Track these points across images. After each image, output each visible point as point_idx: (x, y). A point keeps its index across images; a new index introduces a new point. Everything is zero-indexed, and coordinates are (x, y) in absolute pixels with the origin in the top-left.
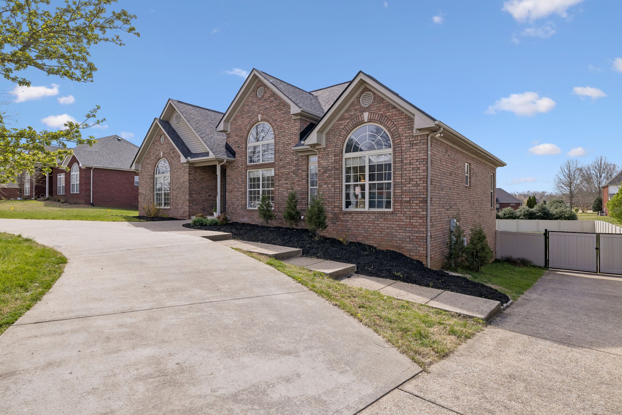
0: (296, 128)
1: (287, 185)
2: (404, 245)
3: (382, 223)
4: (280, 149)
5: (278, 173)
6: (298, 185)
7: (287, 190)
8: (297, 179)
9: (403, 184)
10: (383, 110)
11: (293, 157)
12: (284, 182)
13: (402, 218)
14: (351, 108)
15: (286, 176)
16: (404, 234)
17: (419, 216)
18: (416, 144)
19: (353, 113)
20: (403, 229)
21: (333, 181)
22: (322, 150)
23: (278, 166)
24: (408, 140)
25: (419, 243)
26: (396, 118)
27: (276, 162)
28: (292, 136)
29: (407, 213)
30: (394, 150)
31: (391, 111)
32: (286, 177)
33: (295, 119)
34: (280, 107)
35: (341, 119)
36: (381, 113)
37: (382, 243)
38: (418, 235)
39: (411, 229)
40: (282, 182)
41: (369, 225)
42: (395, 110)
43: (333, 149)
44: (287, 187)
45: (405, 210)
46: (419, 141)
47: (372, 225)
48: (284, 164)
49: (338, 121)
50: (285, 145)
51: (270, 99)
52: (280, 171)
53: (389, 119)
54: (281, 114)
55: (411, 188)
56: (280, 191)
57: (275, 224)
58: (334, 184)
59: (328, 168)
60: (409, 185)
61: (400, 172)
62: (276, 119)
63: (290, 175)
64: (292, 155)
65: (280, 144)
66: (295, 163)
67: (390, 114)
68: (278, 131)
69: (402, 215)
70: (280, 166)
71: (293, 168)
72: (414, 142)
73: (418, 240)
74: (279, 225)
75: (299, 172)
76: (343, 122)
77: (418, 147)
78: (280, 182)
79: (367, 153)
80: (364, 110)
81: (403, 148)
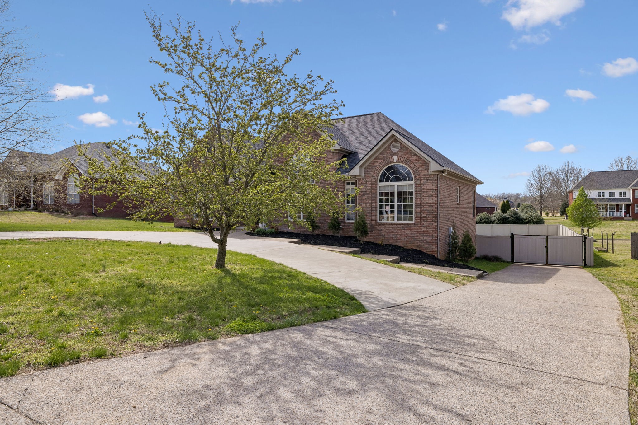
2: (423, 245)
3: (408, 231)
9: (422, 205)
10: (408, 155)
13: (421, 227)
14: (384, 152)
16: (423, 238)
17: (432, 226)
18: (430, 180)
19: (385, 155)
20: (422, 234)
21: (370, 202)
24: (425, 177)
26: (416, 161)
29: (424, 224)
30: (415, 183)
35: (376, 159)
36: (407, 157)
38: (432, 238)
39: (427, 235)
41: (398, 232)
42: (416, 156)
43: (371, 179)
45: (423, 222)
46: (432, 178)
47: (400, 232)
49: (374, 159)
53: (412, 162)
55: (427, 208)
58: (371, 204)
60: (426, 206)
61: (419, 198)
67: (413, 158)
69: (421, 225)
72: (429, 178)
73: (432, 242)
77: (431, 182)
79: (396, 184)
80: (393, 154)
81: (422, 182)
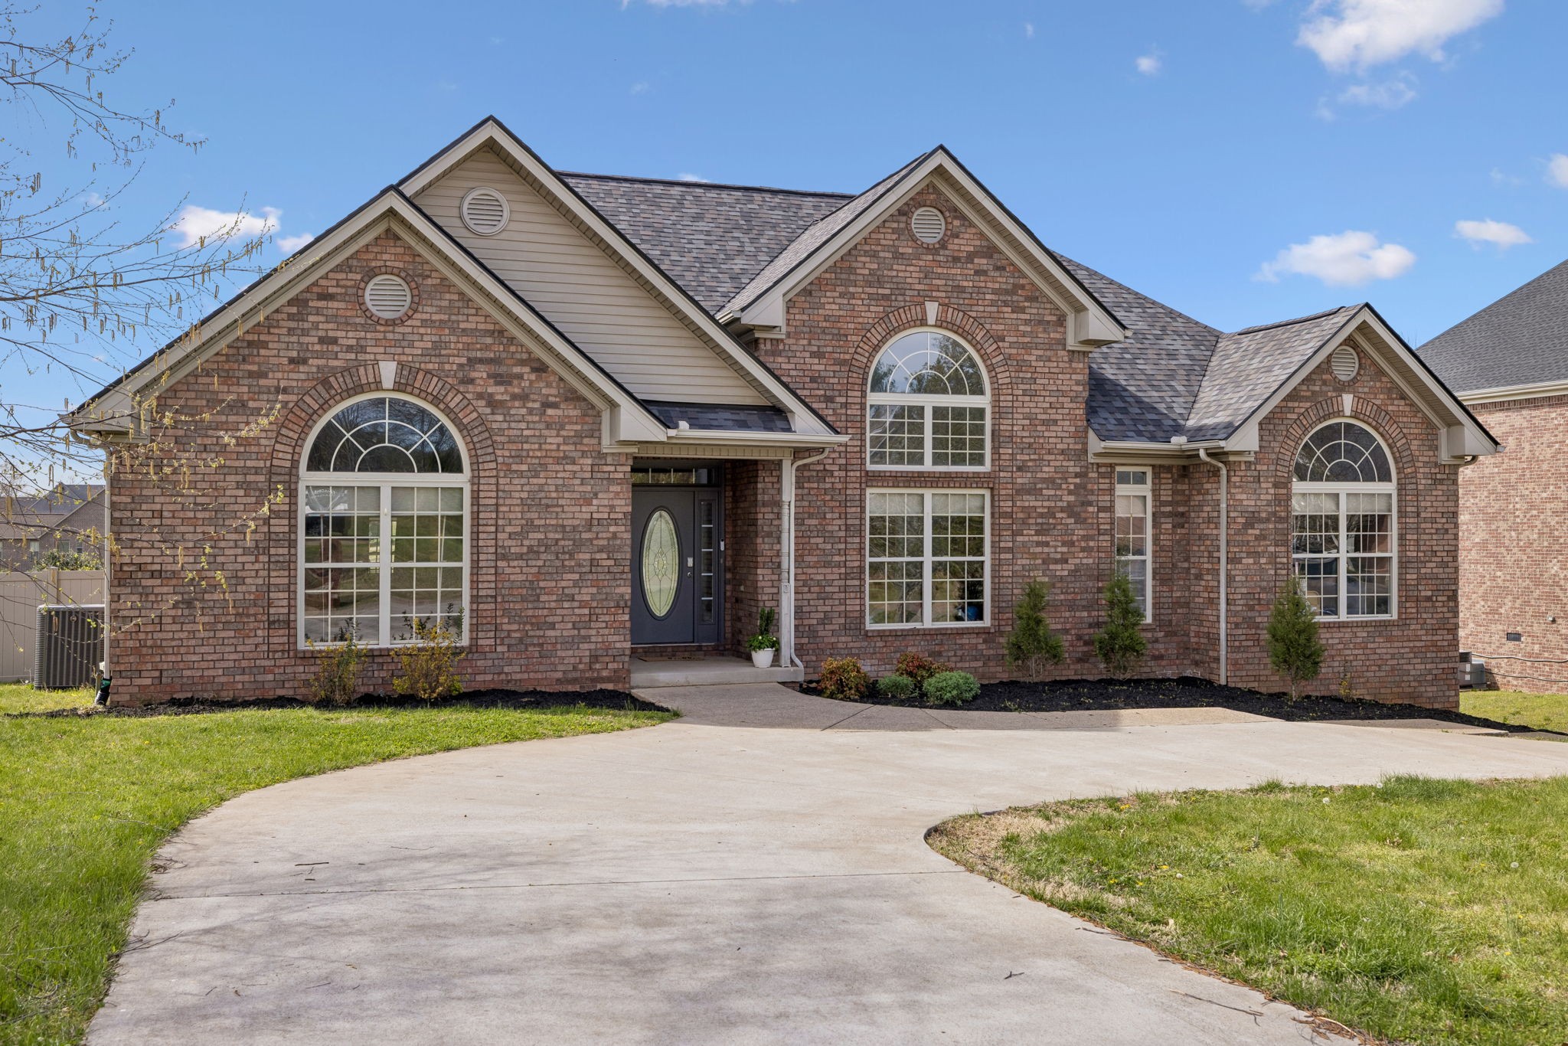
0: (1074, 377)
1: (1046, 550)
2: (1423, 689)
3: (1382, 647)
4: (1019, 434)
5: (1009, 510)
6: (1083, 550)
7: (1044, 562)
8: (1081, 532)
9: (1422, 562)
10: (1382, 396)
11: (1065, 463)
12: (1035, 538)
13: (1419, 633)
15: (1040, 521)
16: (1423, 667)
17: (1447, 626)
18: (1441, 481)
19: (1317, 388)
20: (1421, 655)
21: (1272, 549)
22: (1243, 468)
23: (1010, 486)
24: (1427, 470)
25: (1448, 682)
26: (1405, 419)
27: (1002, 474)
28: (1061, 399)
29: (1428, 621)
30: (1401, 488)
31: (1396, 402)
32: (1042, 524)
33: (1073, 352)
34: (1015, 298)
35: (1290, 397)
36: (1378, 402)
37: (1382, 691)
38: (1445, 665)
39: (1434, 655)
40: (1026, 539)
41: (1356, 652)
42: (1402, 402)
43: (1272, 468)
44: (1044, 556)
45: (1424, 616)
46: (1445, 477)
47: (1361, 652)
48: (1035, 484)
49: (1284, 400)
50: (1037, 422)
51: (976, 261)
52: (1018, 504)
53: (1392, 418)
54: (1019, 322)
55: (1435, 571)
56: (1016, 568)
57: (998, 675)
58: (1274, 556)
59: (1256, 515)
60: (1431, 565)
61: (1415, 537)
62: (1000, 333)
63: (1055, 518)
64: (1061, 458)
65: (1015, 416)
66: (1075, 484)
67: (1395, 408)
68: (1008, 374)
69: (1419, 627)
70: (1017, 487)
71: (1065, 498)
72: (1438, 476)
73: (1444, 677)
74: (1015, 674)
75: (1086, 512)
76: (1296, 404)
77: (1445, 488)
78: (1019, 538)
79: (1343, 488)
80: (1342, 387)
81: (1421, 487)
